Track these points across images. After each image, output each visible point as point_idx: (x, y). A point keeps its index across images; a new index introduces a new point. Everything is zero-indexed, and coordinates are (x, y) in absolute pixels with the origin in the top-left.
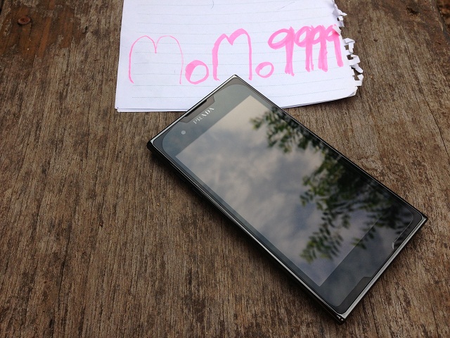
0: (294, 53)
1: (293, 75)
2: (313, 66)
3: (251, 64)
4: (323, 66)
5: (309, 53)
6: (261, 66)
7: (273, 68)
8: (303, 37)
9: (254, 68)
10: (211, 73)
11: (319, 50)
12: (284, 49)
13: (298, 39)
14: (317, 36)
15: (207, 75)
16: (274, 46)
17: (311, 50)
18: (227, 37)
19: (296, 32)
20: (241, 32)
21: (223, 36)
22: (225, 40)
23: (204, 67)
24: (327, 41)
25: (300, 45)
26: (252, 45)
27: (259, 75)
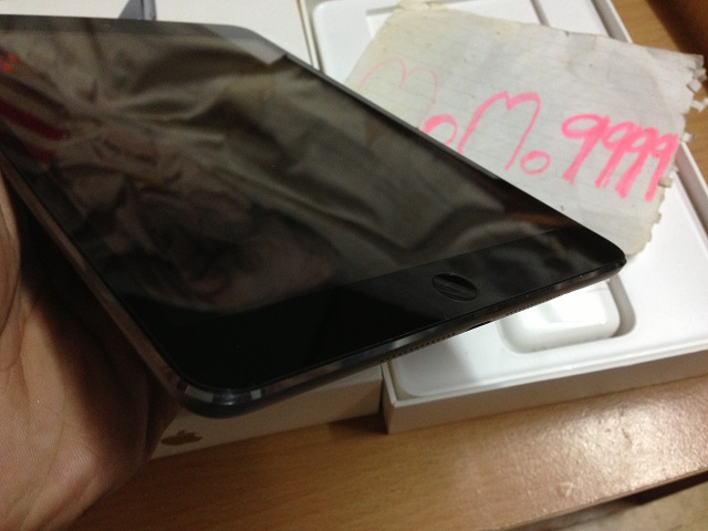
0: (591, 153)
1: (572, 183)
2: (607, 182)
3: (519, 147)
4: (623, 190)
5: (613, 162)
6: (533, 155)
7: (547, 164)
8: (618, 136)
9: (523, 153)
10: (457, 140)
11: (632, 163)
12: (580, 142)
13: (608, 137)
14: (640, 142)
15: (450, 141)
16: (568, 133)
17: (620, 158)
18: (507, 97)
19: (611, 125)
20: (532, 96)
21: (504, 95)
22: (502, 101)
23: (452, 129)
24: (650, 155)
25: (607, 145)
26: (537, 120)
27: (522, 166)
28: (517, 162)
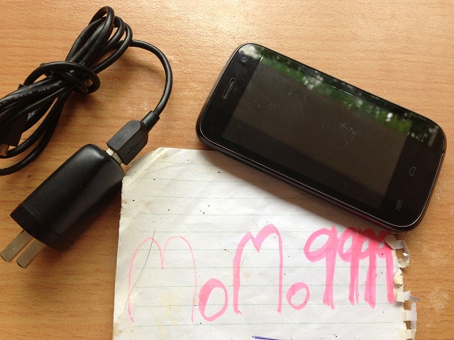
0: (336, 269)
1: (333, 307)
2: (358, 295)
3: (281, 286)
4: (371, 300)
5: (354, 272)
6: (294, 289)
7: (308, 293)
8: (348, 245)
9: (286, 289)
10: (231, 301)
11: (367, 269)
12: (322, 263)
13: (342, 249)
14: (365, 245)
15: (226, 305)
16: (312, 257)
17: (358, 267)
18: (252, 238)
19: (339, 235)
20: (270, 230)
21: (248, 237)
22: (250, 241)
23: (222, 289)
24: (377, 256)
25: (344, 257)
26: (284, 252)
27: (291, 304)
28: (285, 300)
